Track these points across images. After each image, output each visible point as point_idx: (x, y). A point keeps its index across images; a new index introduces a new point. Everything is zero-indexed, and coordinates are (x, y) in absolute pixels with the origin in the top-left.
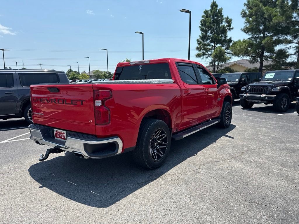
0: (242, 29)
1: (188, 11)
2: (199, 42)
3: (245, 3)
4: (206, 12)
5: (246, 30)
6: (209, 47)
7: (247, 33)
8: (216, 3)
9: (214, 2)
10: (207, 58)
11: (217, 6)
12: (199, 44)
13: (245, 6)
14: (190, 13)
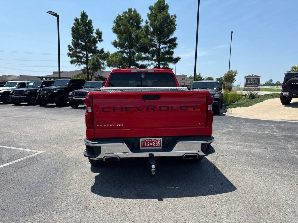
0: (112, 43)
1: (56, 15)
2: (70, 49)
3: (114, 21)
4: (76, 20)
5: (115, 44)
6: (81, 55)
7: (116, 47)
8: (86, 14)
9: (83, 12)
10: (79, 65)
11: (87, 17)
12: (70, 50)
13: (114, 23)
14: (58, 16)
